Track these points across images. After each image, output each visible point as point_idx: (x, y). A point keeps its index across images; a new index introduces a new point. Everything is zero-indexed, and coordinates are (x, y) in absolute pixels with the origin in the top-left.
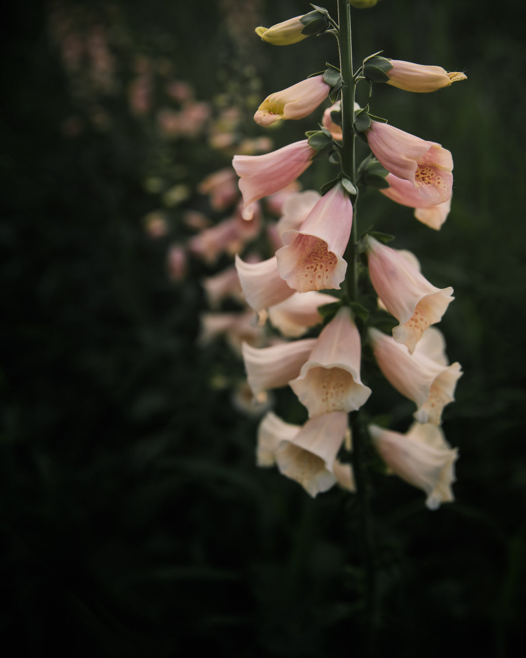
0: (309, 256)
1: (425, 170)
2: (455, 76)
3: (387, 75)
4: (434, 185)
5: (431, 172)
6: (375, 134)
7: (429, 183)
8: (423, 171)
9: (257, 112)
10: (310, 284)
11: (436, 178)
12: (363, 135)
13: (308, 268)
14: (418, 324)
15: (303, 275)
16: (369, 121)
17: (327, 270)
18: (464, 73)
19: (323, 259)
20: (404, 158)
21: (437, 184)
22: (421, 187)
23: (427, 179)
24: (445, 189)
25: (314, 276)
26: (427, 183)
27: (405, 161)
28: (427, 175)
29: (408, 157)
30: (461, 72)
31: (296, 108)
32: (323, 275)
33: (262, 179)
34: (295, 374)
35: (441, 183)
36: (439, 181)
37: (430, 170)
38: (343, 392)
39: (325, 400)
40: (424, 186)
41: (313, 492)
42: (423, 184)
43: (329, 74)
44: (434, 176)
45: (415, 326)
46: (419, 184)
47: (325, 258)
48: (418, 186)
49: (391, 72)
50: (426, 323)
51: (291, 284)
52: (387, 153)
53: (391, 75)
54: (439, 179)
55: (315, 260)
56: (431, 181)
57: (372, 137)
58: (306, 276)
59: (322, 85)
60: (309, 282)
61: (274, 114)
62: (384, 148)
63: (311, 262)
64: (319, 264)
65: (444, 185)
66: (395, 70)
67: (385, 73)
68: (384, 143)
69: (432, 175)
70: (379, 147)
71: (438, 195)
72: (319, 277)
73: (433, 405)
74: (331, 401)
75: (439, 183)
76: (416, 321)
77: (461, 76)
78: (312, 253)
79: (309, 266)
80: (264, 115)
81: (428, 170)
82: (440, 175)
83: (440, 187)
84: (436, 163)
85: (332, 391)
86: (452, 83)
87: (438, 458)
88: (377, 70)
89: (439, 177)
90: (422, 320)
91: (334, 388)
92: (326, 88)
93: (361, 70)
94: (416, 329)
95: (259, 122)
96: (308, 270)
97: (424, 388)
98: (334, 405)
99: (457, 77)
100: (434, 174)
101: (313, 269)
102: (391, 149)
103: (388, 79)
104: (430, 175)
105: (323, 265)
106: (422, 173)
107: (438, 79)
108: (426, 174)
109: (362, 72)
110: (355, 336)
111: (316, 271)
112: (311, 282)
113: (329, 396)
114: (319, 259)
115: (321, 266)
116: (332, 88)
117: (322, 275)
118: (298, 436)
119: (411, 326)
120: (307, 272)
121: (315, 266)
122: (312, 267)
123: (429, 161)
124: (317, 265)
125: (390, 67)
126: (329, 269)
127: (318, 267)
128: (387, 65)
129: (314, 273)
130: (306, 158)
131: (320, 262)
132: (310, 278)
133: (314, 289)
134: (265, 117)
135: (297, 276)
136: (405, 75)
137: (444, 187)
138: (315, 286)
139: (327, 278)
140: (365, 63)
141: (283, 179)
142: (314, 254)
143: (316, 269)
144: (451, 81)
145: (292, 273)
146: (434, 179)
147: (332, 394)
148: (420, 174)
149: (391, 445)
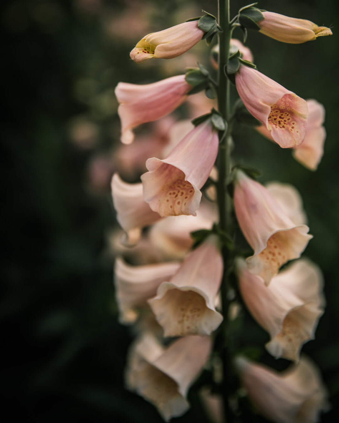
0: (174, 183)
1: (284, 114)
2: (321, 31)
3: (258, 25)
4: (287, 130)
5: (288, 117)
6: (241, 78)
7: (283, 127)
8: (282, 115)
9: (134, 50)
10: (171, 209)
11: (291, 123)
12: (232, 77)
13: (170, 194)
14: (275, 258)
15: (165, 200)
16: (238, 64)
17: (186, 198)
18: (331, 29)
19: (186, 187)
20: (261, 103)
21: (290, 128)
22: (274, 130)
23: (282, 123)
24: (298, 134)
25: (174, 202)
26: (281, 127)
27: (261, 105)
28: (285, 119)
29: (265, 102)
30: (328, 27)
31: (166, 49)
32: (183, 201)
33: (139, 108)
34: (153, 294)
35: (294, 129)
36: (293, 126)
37: (288, 115)
38: (198, 316)
39: (181, 322)
40: (278, 129)
41: (167, 416)
42: (276, 127)
43: (204, 21)
44: (290, 121)
45: (273, 259)
46: (273, 128)
47: (188, 186)
48: (271, 129)
49: (262, 23)
50: (284, 257)
51: (154, 207)
52: (248, 97)
53: (262, 26)
54: (293, 124)
55: (179, 187)
56: (285, 125)
57: (239, 80)
58: (168, 201)
59: (196, 29)
60: (169, 207)
61: (148, 52)
62: (247, 92)
63: (174, 189)
64: (181, 191)
65: (297, 130)
66: (266, 22)
67: (256, 23)
68: (248, 87)
69: (288, 119)
70: (243, 90)
71: (290, 139)
72: (179, 203)
73: (290, 340)
74: (187, 323)
75: (293, 128)
76: (274, 254)
77: (327, 31)
78: (178, 180)
79: (172, 192)
80: (138, 53)
81: (286, 114)
82: (295, 121)
83: (293, 132)
84: (294, 109)
85: (189, 313)
86: (317, 38)
87: (297, 396)
88: (250, 20)
89: (293, 122)
90: (279, 254)
91: (191, 311)
92: (200, 33)
93: (236, 18)
94: (273, 262)
95: (133, 59)
96: (170, 196)
97: (277, 320)
98: (188, 328)
99: (322, 32)
100: (291, 119)
101: (174, 196)
102: (252, 93)
103: (259, 29)
104: (286, 119)
105: (184, 192)
106: (280, 117)
107: (303, 33)
108: (283, 118)
109: (238, 19)
110: (218, 263)
111: (177, 198)
112: (171, 207)
113: (185, 318)
114: (182, 186)
115: (182, 193)
116: (205, 34)
117: (181, 202)
118: (160, 358)
119: (268, 259)
120: (169, 197)
121: (176, 192)
122: (174, 193)
123: (288, 107)
124: (179, 192)
125: (262, 19)
126: (188, 196)
127: (180, 194)
128: (259, 16)
129: (175, 199)
130: (182, 92)
131: (183, 189)
132: (170, 204)
133: (174, 214)
134: (139, 55)
135: (159, 200)
136: (274, 26)
137: (297, 132)
138: (174, 211)
139: (185, 204)
140: (242, 12)
141: (160, 109)
142: (179, 182)
143: (176, 196)
144: (316, 36)
145: (155, 197)
146: (289, 123)
147: (188, 317)
148: (278, 117)
149: (256, 380)
